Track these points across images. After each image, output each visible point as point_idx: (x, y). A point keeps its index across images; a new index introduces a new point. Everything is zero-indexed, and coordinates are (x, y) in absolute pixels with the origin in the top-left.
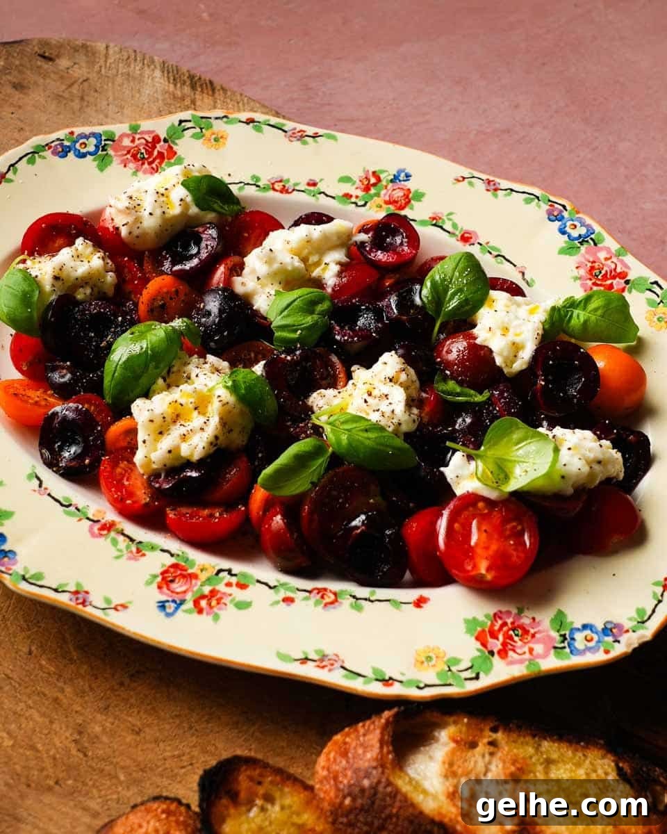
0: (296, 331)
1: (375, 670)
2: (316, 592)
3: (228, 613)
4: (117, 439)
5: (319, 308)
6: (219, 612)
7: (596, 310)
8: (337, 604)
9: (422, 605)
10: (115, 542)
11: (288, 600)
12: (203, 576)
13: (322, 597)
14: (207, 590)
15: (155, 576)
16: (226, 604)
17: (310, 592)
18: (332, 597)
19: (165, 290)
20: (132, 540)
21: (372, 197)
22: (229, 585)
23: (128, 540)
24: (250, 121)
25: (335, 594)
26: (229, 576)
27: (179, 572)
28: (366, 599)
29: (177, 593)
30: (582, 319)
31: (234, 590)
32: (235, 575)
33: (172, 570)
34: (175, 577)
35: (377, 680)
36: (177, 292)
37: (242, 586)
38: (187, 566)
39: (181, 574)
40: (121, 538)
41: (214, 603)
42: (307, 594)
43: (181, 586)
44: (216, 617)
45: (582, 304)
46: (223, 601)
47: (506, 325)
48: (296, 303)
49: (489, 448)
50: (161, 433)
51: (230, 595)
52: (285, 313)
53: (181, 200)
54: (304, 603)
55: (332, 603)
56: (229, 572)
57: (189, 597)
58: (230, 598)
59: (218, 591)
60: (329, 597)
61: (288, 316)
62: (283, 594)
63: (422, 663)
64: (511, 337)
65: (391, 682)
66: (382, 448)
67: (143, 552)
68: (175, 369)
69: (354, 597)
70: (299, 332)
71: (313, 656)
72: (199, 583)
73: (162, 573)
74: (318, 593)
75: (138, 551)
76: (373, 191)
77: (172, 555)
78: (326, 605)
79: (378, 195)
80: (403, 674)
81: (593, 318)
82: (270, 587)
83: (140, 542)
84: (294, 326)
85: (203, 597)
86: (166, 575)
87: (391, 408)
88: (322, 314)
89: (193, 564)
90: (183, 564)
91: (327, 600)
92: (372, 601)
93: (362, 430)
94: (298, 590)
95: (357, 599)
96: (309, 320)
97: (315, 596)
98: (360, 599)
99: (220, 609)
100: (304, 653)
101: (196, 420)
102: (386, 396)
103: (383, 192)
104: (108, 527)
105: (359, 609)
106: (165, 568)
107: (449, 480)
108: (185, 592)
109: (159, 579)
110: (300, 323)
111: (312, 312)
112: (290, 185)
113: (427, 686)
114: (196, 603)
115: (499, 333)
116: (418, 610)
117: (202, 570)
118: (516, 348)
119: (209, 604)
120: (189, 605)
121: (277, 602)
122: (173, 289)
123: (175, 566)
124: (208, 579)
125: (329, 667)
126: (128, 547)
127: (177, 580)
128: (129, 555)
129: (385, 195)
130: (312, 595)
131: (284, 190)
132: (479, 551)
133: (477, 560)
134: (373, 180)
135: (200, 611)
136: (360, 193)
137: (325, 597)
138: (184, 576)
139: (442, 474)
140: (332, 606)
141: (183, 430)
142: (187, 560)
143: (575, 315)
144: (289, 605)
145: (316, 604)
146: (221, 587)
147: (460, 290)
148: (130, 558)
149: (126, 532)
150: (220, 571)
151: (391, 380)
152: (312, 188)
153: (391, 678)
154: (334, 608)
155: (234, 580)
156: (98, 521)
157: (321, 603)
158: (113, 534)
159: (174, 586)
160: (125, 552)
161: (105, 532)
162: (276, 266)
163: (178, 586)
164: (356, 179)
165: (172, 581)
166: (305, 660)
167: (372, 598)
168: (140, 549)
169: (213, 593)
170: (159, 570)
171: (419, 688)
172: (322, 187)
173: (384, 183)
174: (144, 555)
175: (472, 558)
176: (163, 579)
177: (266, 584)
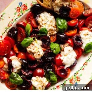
6: (16, 10)
10: (35, 3)
22: (20, 14)
31: (18, 14)
46: (18, 11)
55: (9, 25)
56: (22, 15)
57: (21, 8)
62: (14, 20)
69: (8, 29)
72: (22, 10)
73: (26, 6)
76: (76, 78)
77: (29, 9)
79: (75, 78)
85: (20, 9)
97: (11, 24)
100: (3, 17)
103: (75, 80)
105: (6, 28)
112: (85, 65)
116: (0, 36)
117: (24, 12)
120: (19, 7)
123: (27, 9)
124: (22, 12)
128: (32, 4)
131: (84, 64)
134: (78, 79)
135: (18, 8)
136: (77, 76)
138: (24, 9)
142: (27, 11)
144: (12, 20)
150: (22, 14)
152: (82, 69)
163: (23, 7)
164: (80, 77)
169: (20, 11)
173: (77, 81)
177: (17, 19)
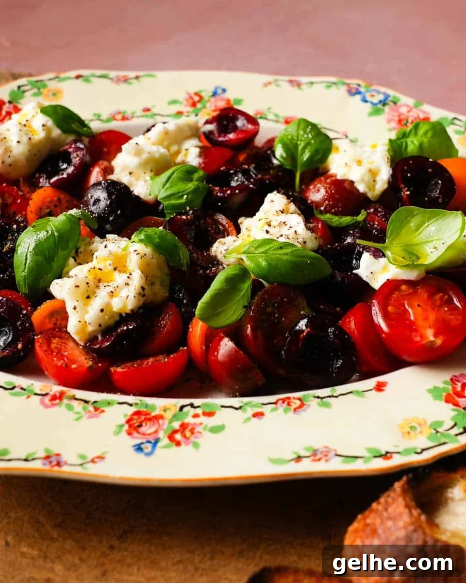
0: (182, 196)
1: (369, 450)
2: (280, 402)
3: (206, 439)
4: (43, 323)
5: (196, 176)
6: (197, 440)
7: (426, 133)
8: (304, 407)
9: (383, 388)
10: (70, 408)
11: (258, 415)
12: (168, 415)
13: (289, 404)
14: (176, 425)
15: (122, 426)
16: (200, 433)
17: (276, 403)
18: (298, 403)
19: (48, 200)
20: (86, 402)
21: (200, 110)
22: (196, 416)
23: (82, 403)
24: (78, 77)
25: (299, 399)
26: (193, 409)
27: (143, 418)
28: (330, 397)
29: (149, 435)
30: (417, 143)
31: (203, 419)
32: (199, 407)
33: (135, 417)
34: (142, 422)
35: (375, 457)
36: (59, 200)
37: (210, 414)
38: (149, 411)
39: (145, 419)
40: (75, 403)
41: (188, 434)
42: (274, 406)
43: (150, 428)
44: (196, 446)
45: (413, 132)
46: (196, 430)
47: (358, 159)
48: (175, 175)
49: (393, 239)
50: (88, 297)
51: (201, 424)
52: (168, 185)
53: (43, 125)
54: (273, 413)
55: (300, 407)
56: (192, 405)
57: (162, 435)
58: (202, 426)
59: (188, 424)
60: (295, 403)
61: (171, 187)
62: (250, 411)
63: (409, 433)
64: (366, 166)
65: (389, 455)
66: (301, 259)
67: (101, 409)
68: (81, 249)
69: (318, 397)
70: (185, 197)
71: (303, 453)
72: (167, 422)
73: (128, 422)
74: (283, 402)
75: (96, 409)
76: (199, 106)
77: (131, 405)
78: (295, 410)
79: (204, 107)
80: (397, 446)
81: (425, 140)
82: (237, 409)
83: (95, 402)
84: (179, 193)
85: (175, 432)
86: (132, 422)
87: (293, 230)
88: (200, 180)
89: (154, 407)
90: (145, 410)
91: (294, 406)
92: (336, 397)
93: (277, 249)
94: (263, 404)
95: (322, 398)
96: (191, 186)
97: (281, 406)
98: (324, 398)
99: (197, 437)
100: (295, 453)
101: (119, 278)
102: (284, 223)
103: (208, 105)
104: (60, 397)
105: (328, 405)
106: (128, 417)
107: (365, 278)
108: (156, 432)
109: (126, 427)
110: (184, 189)
111: (191, 180)
112: (128, 115)
113: (423, 450)
114: (171, 437)
115: (355, 165)
116: (381, 393)
117: (165, 411)
118: (373, 174)
119: (184, 436)
120: (165, 441)
121: (248, 420)
122: (55, 199)
123: (138, 413)
124: (174, 416)
125: (325, 458)
126: (84, 409)
127: (144, 424)
128: (88, 414)
129: (210, 106)
130: (278, 405)
131: (125, 119)
132: (421, 323)
133: (422, 331)
134: (197, 99)
135: (178, 444)
136: (189, 109)
137: (291, 404)
138: (150, 420)
139: (356, 275)
140: (301, 409)
141: (109, 289)
142: (147, 406)
143: (409, 143)
144: (261, 418)
145: (286, 411)
146: (189, 420)
147: (308, 144)
148: (90, 417)
149: (77, 397)
150: (183, 407)
151: (282, 212)
152: (148, 113)
153: (387, 453)
154: (305, 410)
155: (199, 411)
156: (47, 394)
157: (290, 410)
158: (65, 401)
159: (143, 429)
160: (83, 412)
161: (57, 401)
162: (145, 156)
163: (147, 429)
164: (182, 100)
165: (140, 426)
166: (299, 459)
167: (335, 394)
168: (97, 408)
169: (184, 426)
170: (123, 420)
171: (417, 453)
172: (154, 110)
173: (206, 98)
174: (103, 411)
175: (416, 331)
176: (130, 426)
177: (231, 407)
